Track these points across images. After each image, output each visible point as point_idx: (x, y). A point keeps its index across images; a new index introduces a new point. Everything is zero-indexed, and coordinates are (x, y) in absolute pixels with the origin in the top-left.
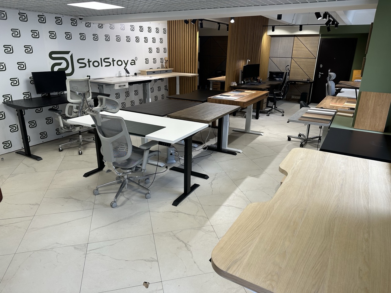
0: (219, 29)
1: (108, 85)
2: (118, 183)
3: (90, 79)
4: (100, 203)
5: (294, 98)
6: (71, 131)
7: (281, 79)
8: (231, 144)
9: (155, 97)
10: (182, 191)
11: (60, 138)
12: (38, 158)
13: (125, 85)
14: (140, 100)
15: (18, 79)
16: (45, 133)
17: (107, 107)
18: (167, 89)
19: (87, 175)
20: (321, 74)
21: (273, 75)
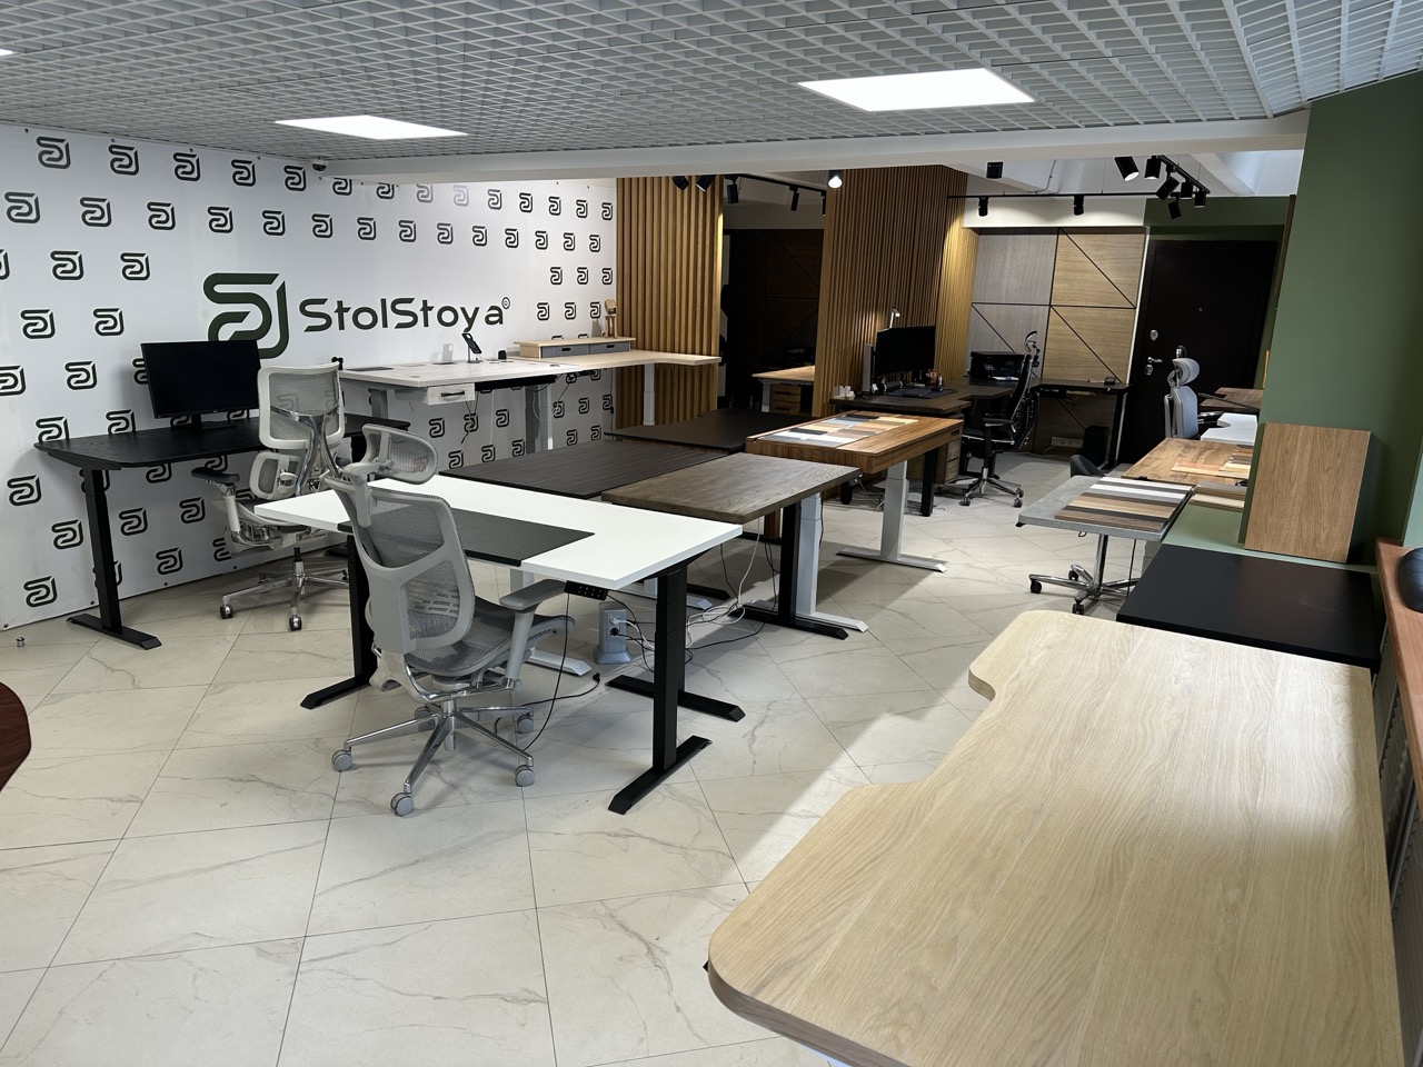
0: (794, 207)
1: (404, 390)
2: (422, 729)
3: (341, 368)
4: (357, 799)
5: (1059, 444)
6: (268, 548)
7: (1013, 378)
8: (830, 600)
9: (570, 433)
10: (647, 760)
11: (227, 574)
12: (146, 642)
13: (463, 393)
14: (515, 443)
15: (94, 367)
16: (176, 554)
17: (392, 463)
18: (612, 409)
19: (313, 701)
20: (1153, 364)
21: (984, 366)
